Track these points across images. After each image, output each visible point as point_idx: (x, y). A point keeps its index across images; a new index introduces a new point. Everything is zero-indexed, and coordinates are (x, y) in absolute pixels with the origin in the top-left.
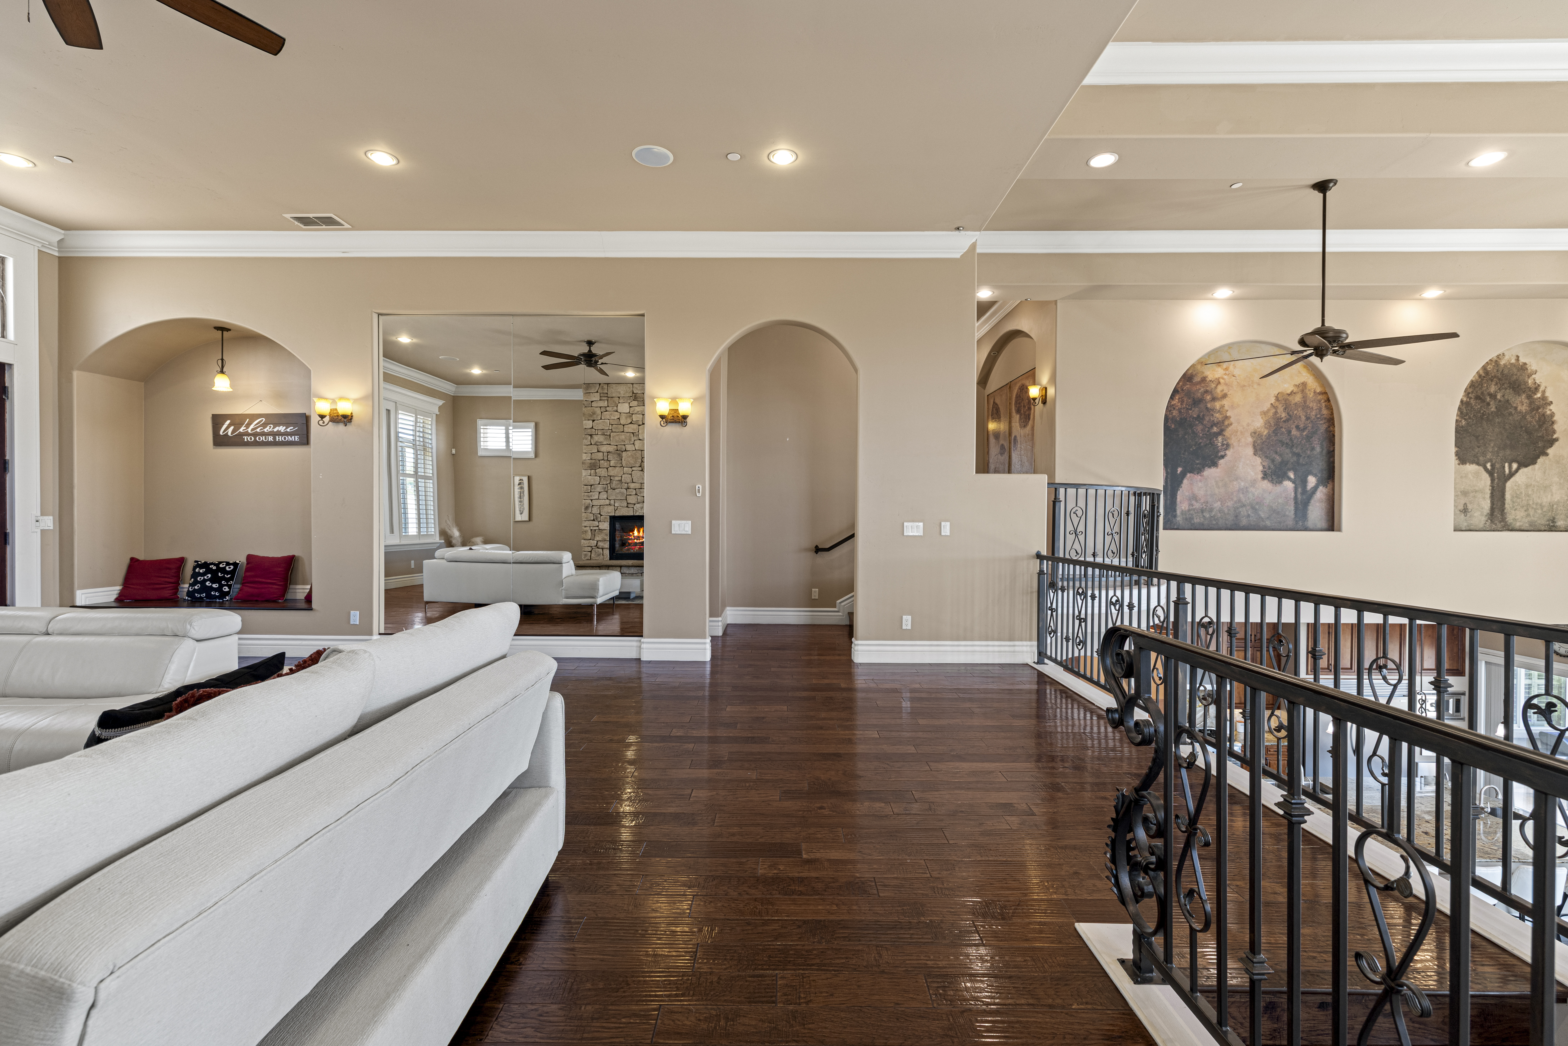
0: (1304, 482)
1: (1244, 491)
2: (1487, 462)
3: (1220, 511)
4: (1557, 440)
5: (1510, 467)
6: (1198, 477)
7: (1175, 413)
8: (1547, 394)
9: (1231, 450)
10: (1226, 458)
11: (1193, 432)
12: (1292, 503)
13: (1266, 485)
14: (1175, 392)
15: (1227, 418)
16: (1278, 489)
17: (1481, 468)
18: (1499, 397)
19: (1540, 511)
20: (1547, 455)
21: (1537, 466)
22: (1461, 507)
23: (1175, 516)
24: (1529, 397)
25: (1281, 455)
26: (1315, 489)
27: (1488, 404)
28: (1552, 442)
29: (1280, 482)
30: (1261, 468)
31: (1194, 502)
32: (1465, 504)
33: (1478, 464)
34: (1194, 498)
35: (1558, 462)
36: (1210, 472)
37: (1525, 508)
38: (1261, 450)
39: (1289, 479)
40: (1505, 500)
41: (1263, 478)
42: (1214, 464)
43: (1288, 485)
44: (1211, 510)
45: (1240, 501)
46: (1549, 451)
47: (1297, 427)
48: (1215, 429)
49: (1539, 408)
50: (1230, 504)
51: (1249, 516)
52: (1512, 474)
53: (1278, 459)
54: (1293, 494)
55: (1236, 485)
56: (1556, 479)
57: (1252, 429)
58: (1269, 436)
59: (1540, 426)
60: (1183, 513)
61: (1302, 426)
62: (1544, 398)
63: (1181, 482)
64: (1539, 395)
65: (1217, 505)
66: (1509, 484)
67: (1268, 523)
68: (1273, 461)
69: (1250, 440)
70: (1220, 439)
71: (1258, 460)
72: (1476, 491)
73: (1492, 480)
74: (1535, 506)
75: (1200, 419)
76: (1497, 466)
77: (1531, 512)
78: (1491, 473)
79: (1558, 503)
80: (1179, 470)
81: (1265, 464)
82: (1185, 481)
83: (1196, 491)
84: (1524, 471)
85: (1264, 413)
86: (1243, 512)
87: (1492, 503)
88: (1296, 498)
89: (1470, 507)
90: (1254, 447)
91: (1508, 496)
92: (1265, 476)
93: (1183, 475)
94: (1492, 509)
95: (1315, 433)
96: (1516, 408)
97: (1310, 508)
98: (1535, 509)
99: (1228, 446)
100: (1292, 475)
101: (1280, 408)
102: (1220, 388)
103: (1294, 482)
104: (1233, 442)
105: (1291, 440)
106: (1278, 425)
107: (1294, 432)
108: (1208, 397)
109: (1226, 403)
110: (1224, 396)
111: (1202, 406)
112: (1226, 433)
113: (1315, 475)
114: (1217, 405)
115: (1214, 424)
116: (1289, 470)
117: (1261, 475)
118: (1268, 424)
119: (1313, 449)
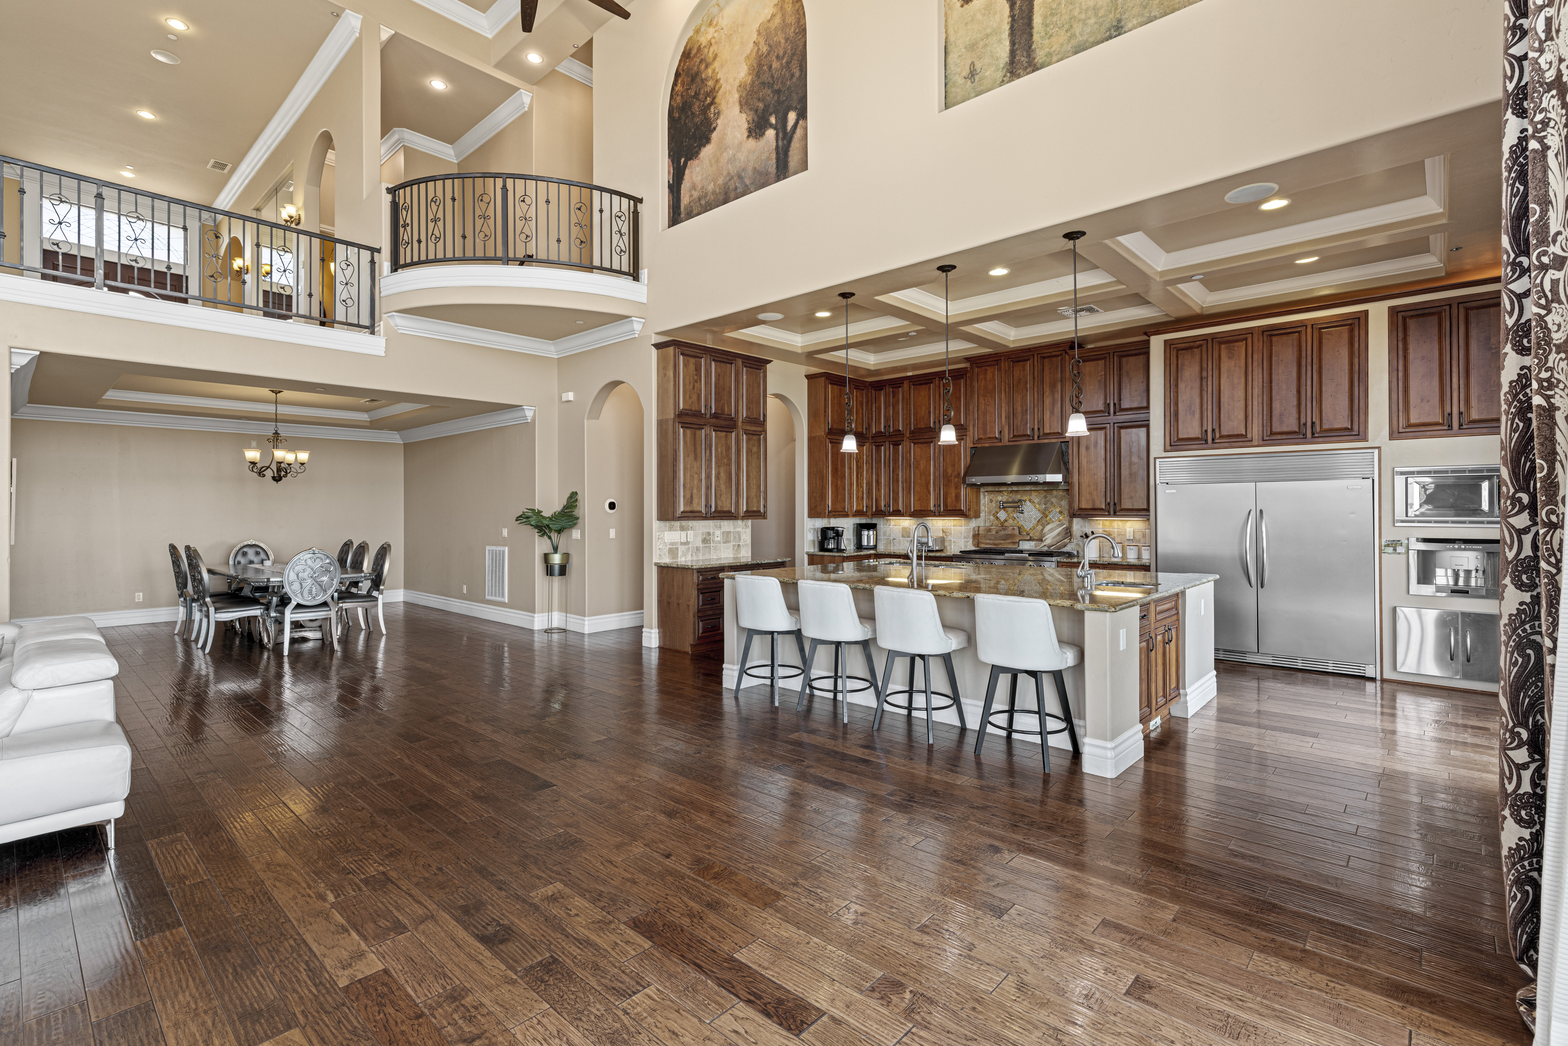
0: (785, 122)
1: (733, 160)
3: (714, 192)
6: (696, 163)
7: (679, 99)
9: (722, 117)
10: (718, 129)
11: (692, 113)
12: (774, 154)
13: (751, 143)
14: (677, 75)
15: (717, 81)
16: (762, 142)
19: (1092, 21)
22: (967, 69)
23: (680, 214)
25: (763, 100)
26: (794, 127)
29: (763, 134)
30: (746, 126)
31: (693, 192)
32: (973, 63)
34: (694, 187)
36: (707, 152)
37: (1066, 24)
38: (746, 103)
39: (771, 126)
40: (1032, 29)
41: (748, 137)
42: (708, 141)
43: (771, 133)
44: (706, 195)
45: (729, 174)
47: (778, 57)
48: (709, 100)
50: (720, 181)
51: (736, 188)
53: (761, 105)
54: (775, 144)
55: (726, 156)
57: (737, 83)
58: (753, 82)
60: (685, 208)
61: (781, 53)
63: (684, 174)
65: (711, 187)
67: (752, 186)
68: (756, 111)
69: (737, 96)
70: (712, 110)
71: (744, 116)
72: (988, 36)
73: (1012, 6)
74: (1083, 15)
75: (697, 94)
77: (1077, 28)
80: (682, 160)
81: (750, 119)
82: (687, 172)
83: (694, 179)
85: (748, 57)
86: (731, 182)
87: (1013, 44)
88: (777, 147)
89: (978, 63)
90: (740, 102)
91: (1037, 21)
92: (750, 133)
93: (685, 165)
94: (1013, 53)
97: (790, 152)
98: (1084, 22)
99: (719, 113)
100: (773, 120)
101: (762, 42)
102: (711, 50)
103: (775, 128)
104: (723, 107)
105: (772, 77)
106: (760, 65)
107: (775, 65)
108: (703, 67)
109: (716, 64)
110: (715, 57)
111: (698, 80)
112: (717, 100)
113: (795, 109)
114: (710, 71)
115: (707, 95)
116: (771, 114)
117: (746, 134)
118: (751, 69)
119: (792, 76)
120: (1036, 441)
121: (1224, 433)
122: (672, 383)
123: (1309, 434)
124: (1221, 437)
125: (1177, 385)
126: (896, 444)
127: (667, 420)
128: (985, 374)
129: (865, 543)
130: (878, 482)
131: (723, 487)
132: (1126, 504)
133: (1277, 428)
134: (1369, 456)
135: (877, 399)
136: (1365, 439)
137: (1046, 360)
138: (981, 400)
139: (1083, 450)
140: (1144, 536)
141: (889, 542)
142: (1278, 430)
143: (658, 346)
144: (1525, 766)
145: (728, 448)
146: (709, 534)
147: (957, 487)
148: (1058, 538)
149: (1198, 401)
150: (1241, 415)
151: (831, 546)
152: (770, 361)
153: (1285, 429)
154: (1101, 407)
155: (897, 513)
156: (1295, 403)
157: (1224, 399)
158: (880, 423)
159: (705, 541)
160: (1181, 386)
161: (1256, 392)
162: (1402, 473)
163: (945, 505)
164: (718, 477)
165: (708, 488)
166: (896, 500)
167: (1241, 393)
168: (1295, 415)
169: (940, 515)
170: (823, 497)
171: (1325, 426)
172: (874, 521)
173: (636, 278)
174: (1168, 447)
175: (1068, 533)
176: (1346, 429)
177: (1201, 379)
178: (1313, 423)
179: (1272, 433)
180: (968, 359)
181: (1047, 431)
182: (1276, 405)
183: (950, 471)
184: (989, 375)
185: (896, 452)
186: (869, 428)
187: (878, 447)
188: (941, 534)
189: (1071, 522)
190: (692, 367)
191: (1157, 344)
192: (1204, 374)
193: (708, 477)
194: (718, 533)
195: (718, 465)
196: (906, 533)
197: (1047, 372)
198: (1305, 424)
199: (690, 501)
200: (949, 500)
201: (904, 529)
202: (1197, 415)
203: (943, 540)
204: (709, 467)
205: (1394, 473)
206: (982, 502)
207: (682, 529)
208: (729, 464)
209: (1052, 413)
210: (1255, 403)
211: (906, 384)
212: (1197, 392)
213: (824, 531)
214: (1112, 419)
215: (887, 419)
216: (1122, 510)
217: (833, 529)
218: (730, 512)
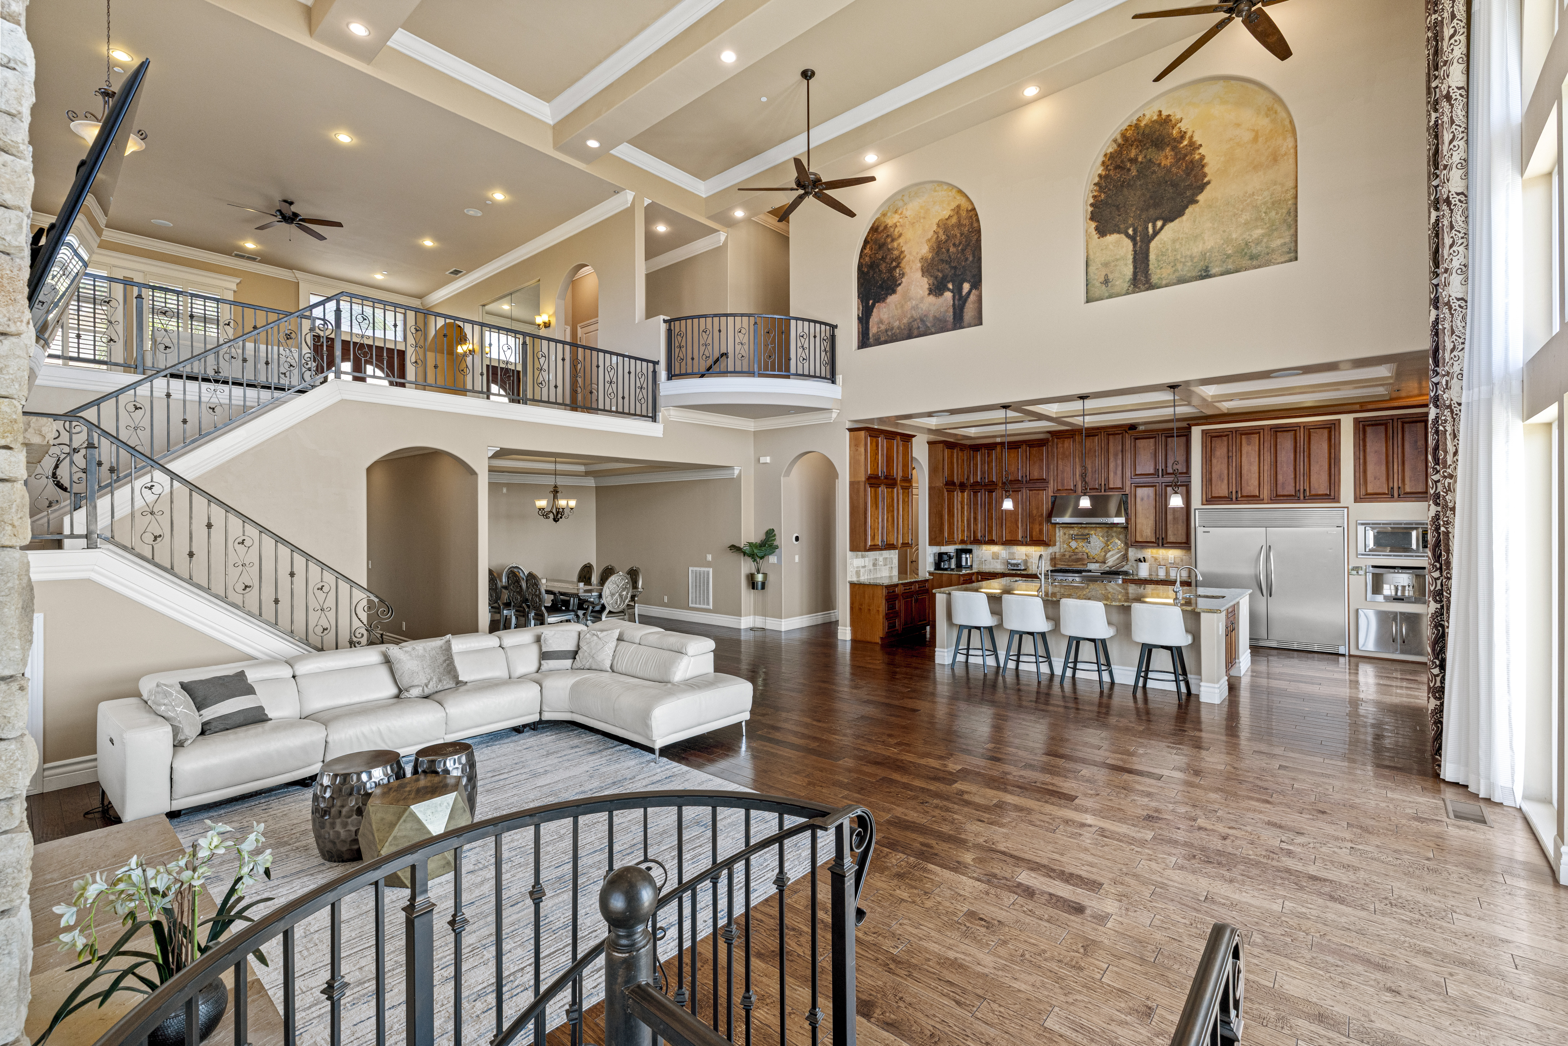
0: (960, 289)
1: (916, 308)
2: (1128, 228)
3: (899, 328)
4: (1208, 183)
5: (1154, 226)
6: (883, 305)
7: (867, 259)
8: (1194, 139)
9: (906, 277)
10: (902, 285)
11: (880, 271)
12: (951, 310)
13: (932, 299)
14: (866, 242)
15: (902, 252)
16: (941, 299)
17: (1123, 236)
18: (1140, 159)
19: (1189, 264)
20: (1197, 202)
21: (1184, 218)
22: (1102, 279)
23: (868, 339)
24: (1174, 149)
25: (942, 271)
26: (969, 293)
27: (1129, 170)
28: (1202, 188)
29: (942, 294)
30: (927, 286)
31: (880, 326)
32: (1106, 275)
33: (1119, 232)
34: (881, 322)
35: (1210, 206)
36: (892, 299)
37: (1172, 264)
38: (927, 271)
39: (949, 290)
40: (1148, 261)
41: (929, 294)
42: (894, 292)
44: (892, 329)
45: (912, 317)
46: (1201, 198)
47: (954, 245)
48: (894, 264)
49: (1186, 155)
50: (905, 321)
51: (919, 328)
52: (1156, 233)
53: (940, 275)
54: (952, 302)
55: (909, 304)
56: (1209, 225)
57: (919, 256)
58: (933, 258)
59: (1188, 175)
60: (874, 335)
61: (957, 242)
62: (1192, 143)
63: (872, 311)
64: (1185, 143)
65: (897, 324)
66: (1153, 245)
67: (933, 330)
68: (936, 278)
69: (919, 265)
70: (898, 271)
71: (925, 280)
72: (1117, 260)
73: (1135, 245)
74: (1183, 260)
75: (883, 259)
76: (1140, 229)
77: (1179, 267)
78: (1133, 239)
79: (1211, 250)
80: (871, 302)
81: (931, 282)
82: (875, 310)
83: (882, 316)
84: (1170, 226)
85: (929, 240)
86: (915, 325)
87: (1135, 267)
88: (954, 305)
89: (1111, 277)
90: (922, 270)
91: (1152, 256)
92: (930, 292)
93: (873, 305)
94: (1135, 274)
95: (968, 245)
96: (1159, 165)
97: (965, 310)
98: (1184, 264)
99: (903, 274)
100: (950, 286)
101: (941, 232)
102: (897, 230)
103: (952, 292)
104: (907, 270)
105: (950, 257)
106: (939, 247)
107: (952, 249)
108: (889, 240)
109: (901, 240)
110: (900, 235)
111: (885, 248)
112: (902, 265)
113: (969, 282)
114: (895, 244)
115: (893, 260)
116: (949, 282)
117: (927, 292)
118: (932, 249)
119: (967, 259)
120: (1103, 493)
121: (1244, 494)
122: (863, 457)
123: (1302, 497)
124: (1242, 497)
125: (1211, 461)
126: (991, 492)
127: (859, 482)
128: (1063, 443)
129: (964, 563)
130: (975, 519)
131: (890, 527)
132: (1171, 538)
133: (1280, 492)
134: (1341, 512)
135: (975, 458)
136: (1338, 501)
137: (1111, 437)
138: (1060, 462)
139: (1138, 500)
140: (1182, 560)
141: (981, 563)
142: (1281, 494)
143: (850, 430)
144: (1438, 675)
145: (893, 500)
146: (876, 560)
147: (1041, 524)
148: (1117, 562)
149: (1226, 472)
150: (1257, 483)
151: (946, 566)
152: (914, 436)
153: (1286, 493)
154: (1152, 471)
155: (991, 542)
156: (1293, 476)
157: (1244, 472)
158: (977, 475)
159: (874, 565)
160: (1214, 461)
161: (1266, 468)
162: (1362, 524)
163: (1031, 536)
164: (887, 521)
165: (883, 528)
166: (990, 532)
167: (1255, 468)
168: (1293, 484)
169: (1027, 544)
170: (941, 530)
171: (1313, 493)
172: (969, 547)
173: (834, 382)
174: (1205, 502)
175: (1125, 557)
176: (1326, 495)
177: (1228, 457)
178: (1304, 490)
179: (1277, 496)
180: (1049, 432)
181: (1111, 486)
182: (1280, 477)
183: (1035, 512)
184: (1066, 445)
185: (990, 498)
186: (968, 479)
187: (975, 493)
188: (1024, 558)
189: (1127, 550)
190: (874, 444)
191: (1196, 432)
192: (1230, 454)
193: (883, 520)
194: (881, 559)
195: (888, 512)
196: (995, 556)
197: (1111, 444)
198: (1299, 491)
199: (873, 538)
200: (1034, 533)
201: (994, 553)
202: (1226, 481)
203: (1026, 562)
204: (883, 513)
205: (1357, 524)
206: (1058, 534)
207: (863, 557)
208: (893, 511)
209: (1115, 473)
210: (1266, 475)
211: (999, 448)
212: (1225, 466)
213: (940, 555)
214: (1160, 479)
215: (983, 473)
216: (1168, 543)
217: (946, 553)
218: (893, 544)
